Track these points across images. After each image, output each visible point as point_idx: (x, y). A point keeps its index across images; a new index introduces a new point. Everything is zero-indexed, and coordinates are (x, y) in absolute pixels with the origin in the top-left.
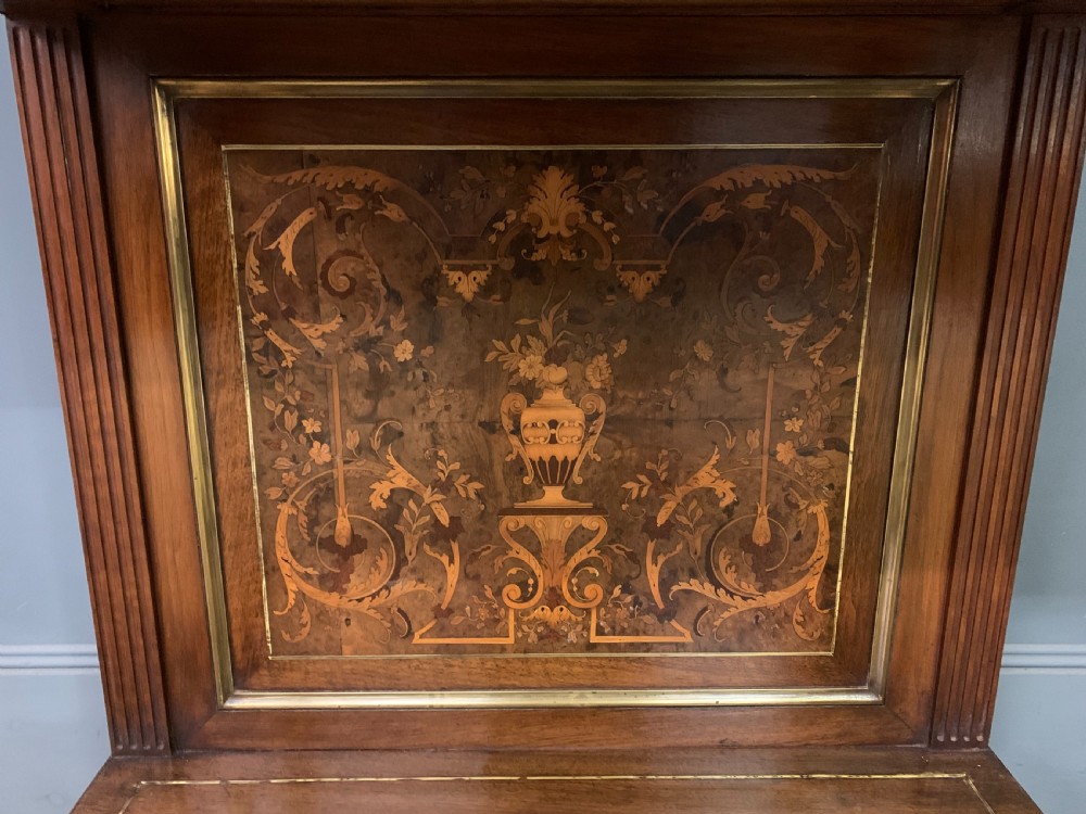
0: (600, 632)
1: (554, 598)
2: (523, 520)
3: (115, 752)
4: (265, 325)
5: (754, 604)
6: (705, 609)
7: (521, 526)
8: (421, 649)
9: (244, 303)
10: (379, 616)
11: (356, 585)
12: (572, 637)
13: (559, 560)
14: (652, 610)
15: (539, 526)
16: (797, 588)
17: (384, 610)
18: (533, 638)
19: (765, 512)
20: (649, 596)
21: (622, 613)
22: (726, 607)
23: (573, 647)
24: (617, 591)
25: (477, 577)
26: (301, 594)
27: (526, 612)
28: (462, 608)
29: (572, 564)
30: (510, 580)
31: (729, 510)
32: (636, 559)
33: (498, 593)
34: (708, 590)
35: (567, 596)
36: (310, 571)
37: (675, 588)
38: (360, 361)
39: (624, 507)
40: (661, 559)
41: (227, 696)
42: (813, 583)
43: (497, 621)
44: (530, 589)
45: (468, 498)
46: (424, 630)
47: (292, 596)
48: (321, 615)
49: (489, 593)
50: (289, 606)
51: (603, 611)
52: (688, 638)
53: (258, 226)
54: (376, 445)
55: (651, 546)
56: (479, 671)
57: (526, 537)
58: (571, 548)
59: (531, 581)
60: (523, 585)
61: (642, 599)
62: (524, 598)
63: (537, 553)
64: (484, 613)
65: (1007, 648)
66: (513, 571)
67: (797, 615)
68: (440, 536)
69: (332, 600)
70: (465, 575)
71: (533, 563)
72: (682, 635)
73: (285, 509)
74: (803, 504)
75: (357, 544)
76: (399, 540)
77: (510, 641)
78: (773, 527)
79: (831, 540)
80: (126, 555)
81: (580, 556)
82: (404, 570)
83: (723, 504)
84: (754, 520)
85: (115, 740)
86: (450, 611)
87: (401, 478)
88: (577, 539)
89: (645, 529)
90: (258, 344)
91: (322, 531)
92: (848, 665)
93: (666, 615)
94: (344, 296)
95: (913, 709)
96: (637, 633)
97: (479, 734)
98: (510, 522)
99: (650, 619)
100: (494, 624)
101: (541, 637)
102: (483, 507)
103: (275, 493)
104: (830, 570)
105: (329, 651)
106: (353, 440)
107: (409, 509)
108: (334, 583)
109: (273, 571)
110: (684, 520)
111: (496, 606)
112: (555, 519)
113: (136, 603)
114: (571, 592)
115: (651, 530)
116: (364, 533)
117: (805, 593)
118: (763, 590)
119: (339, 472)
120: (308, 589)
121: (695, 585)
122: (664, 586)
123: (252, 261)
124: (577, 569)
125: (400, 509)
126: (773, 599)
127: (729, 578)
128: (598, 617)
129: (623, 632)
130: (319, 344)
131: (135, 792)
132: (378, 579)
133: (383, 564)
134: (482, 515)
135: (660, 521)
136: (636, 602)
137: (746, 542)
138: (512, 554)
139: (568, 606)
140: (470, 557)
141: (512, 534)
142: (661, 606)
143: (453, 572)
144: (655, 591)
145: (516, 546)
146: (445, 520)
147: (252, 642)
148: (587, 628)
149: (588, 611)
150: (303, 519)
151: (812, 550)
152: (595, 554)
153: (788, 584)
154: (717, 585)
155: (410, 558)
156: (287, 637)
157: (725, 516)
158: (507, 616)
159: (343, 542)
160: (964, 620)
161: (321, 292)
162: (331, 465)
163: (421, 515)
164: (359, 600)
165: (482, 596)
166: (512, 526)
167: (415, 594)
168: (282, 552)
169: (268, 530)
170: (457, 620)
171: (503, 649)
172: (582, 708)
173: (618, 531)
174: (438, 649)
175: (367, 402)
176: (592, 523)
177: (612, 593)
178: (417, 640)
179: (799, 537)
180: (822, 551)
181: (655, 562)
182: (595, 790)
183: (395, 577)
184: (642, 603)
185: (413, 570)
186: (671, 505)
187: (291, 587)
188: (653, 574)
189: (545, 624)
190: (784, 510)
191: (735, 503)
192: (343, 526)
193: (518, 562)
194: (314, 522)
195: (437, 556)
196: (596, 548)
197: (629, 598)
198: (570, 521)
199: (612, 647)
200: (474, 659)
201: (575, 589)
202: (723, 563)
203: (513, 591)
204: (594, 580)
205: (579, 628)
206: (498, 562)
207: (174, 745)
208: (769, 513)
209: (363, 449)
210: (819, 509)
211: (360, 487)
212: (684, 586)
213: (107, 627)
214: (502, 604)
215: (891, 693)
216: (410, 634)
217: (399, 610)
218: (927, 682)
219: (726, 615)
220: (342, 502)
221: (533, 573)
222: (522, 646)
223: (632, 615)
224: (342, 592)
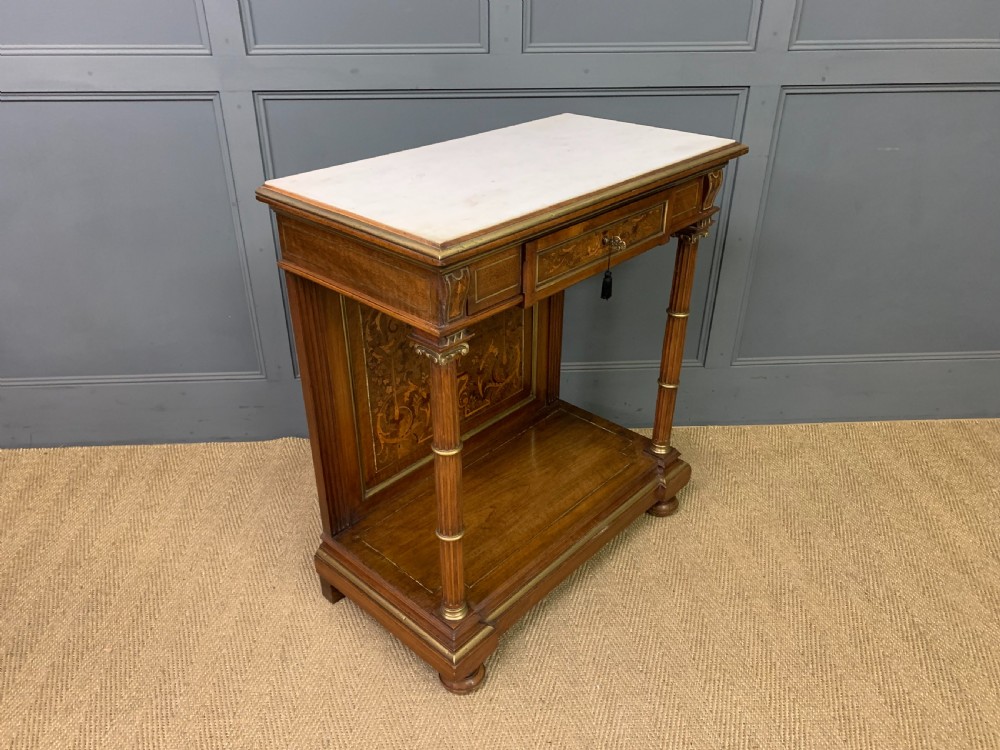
4: (372, 351)
5: (504, 383)
6: (493, 391)
8: (421, 445)
9: (365, 347)
10: (408, 439)
11: (401, 431)
17: (410, 436)
19: (505, 354)
21: (473, 403)
22: (498, 387)
24: (471, 397)
26: (385, 444)
31: (497, 357)
35: (459, 405)
36: (387, 433)
37: (486, 388)
38: (400, 352)
39: (472, 368)
40: (482, 381)
42: (517, 370)
46: (422, 437)
47: (382, 446)
48: (391, 448)
51: (468, 406)
53: (369, 318)
54: (405, 379)
55: (479, 378)
68: (425, 402)
69: (395, 440)
72: (488, 402)
73: (379, 415)
75: (401, 416)
76: (413, 409)
81: (462, 390)
82: (415, 419)
84: (503, 357)
86: (428, 427)
87: (412, 388)
90: (370, 359)
91: (391, 418)
92: (526, 392)
94: (395, 332)
96: (477, 408)
103: (376, 411)
106: (398, 380)
107: (415, 397)
108: (395, 434)
109: (376, 439)
116: (404, 412)
119: (395, 395)
120: (387, 440)
121: (490, 385)
123: (368, 330)
124: (461, 395)
125: (412, 398)
128: (467, 408)
129: (474, 409)
130: (388, 352)
132: (408, 426)
133: (409, 420)
146: (425, 396)
149: (464, 407)
150: (385, 416)
152: (465, 387)
154: (495, 382)
155: (416, 414)
156: (381, 462)
157: (496, 359)
159: (397, 418)
161: (389, 333)
162: (392, 393)
163: (419, 398)
164: (402, 437)
167: (419, 426)
168: (379, 431)
169: (375, 424)
173: (471, 377)
174: (425, 442)
175: (402, 366)
178: (419, 442)
183: (413, 423)
185: (418, 418)
186: (483, 362)
187: (382, 442)
192: (397, 412)
194: (388, 415)
195: (423, 409)
199: (471, 416)
202: (496, 374)
205: (462, 414)
209: (402, 382)
211: (401, 396)
212: (488, 386)
216: (417, 441)
217: (414, 434)
220: (396, 402)
223: (476, 402)
224: (397, 436)
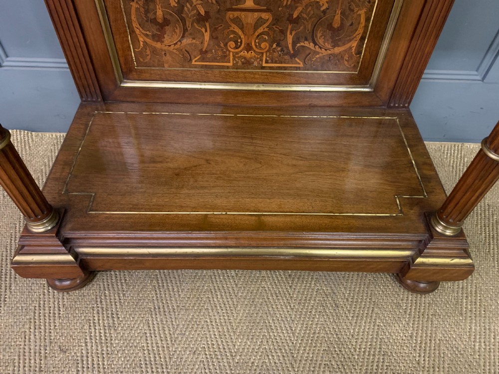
0: (267, 62)
1: (249, 48)
2: (236, 14)
3: (82, 101)
5: (329, 52)
6: (310, 54)
7: (235, 16)
8: (196, 66)
10: (178, 53)
11: (167, 39)
12: (256, 64)
13: (251, 31)
14: (288, 53)
15: (243, 17)
16: (347, 46)
17: (180, 50)
18: (240, 63)
19: (339, 13)
20: (287, 48)
21: (276, 54)
22: (318, 53)
23: (256, 68)
24: (274, 46)
25: (217, 38)
26: (145, 42)
27: (237, 53)
28: (211, 50)
29: (257, 34)
30: (231, 40)
31: (324, 12)
32: (283, 32)
33: (226, 45)
34: (312, 46)
35: (254, 47)
36: (148, 33)
37: (298, 45)
39: (280, 9)
40: (294, 33)
41: (121, 82)
42: (354, 44)
43: (226, 56)
44: (239, 44)
45: (212, 3)
46: (196, 59)
47: (141, 43)
48: (154, 51)
49: (222, 45)
50: (141, 47)
51: (268, 54)
52: (301, 65)
55: (290, 27)
56: (218, 75)
57: (237, 21)
58: (256, 27)
59: (239, 41)
60: (236, 42)
61: (284, 49)
62: (236, 48)
63: (242, 29)
64: (220, 53)
65: (426, 71)
66: (232, 36)
67: (346, 57)
68: (202, 19)
69: (158, 45)
70: (212, 37)
71: (240, 33)
72: (299, 64)
73: (134, 5)
74: (356, 9)
75: (166, 22)
76: (183, 20)
77: (231, 64)
78: (342, 20)
79: (365, 26)
80: (70, 23)
81: (260, 30)
82: (187, 34)
83: (322, 9)
84: (334, 16)
85: (82, 97)
86: (206, 52)
88: (259, 23)
89: (288, 19)
91: (151, 16)
92: (362, 78)
93: (293, 56)
95: (384, 94)
96: (281, 63)
97: (219, 99)
98: (231, 15)
99: (286, 57)
100: (225, 58)
101: (243, 63)
102: (219, 7)
104: (363, 39)
105: (159, 66)
107: (187, 7)
108: (159, 38)
109: (132, 32)
110: (305, 16)
111: (225, 50)
112: (250, 14)
113: (78, 44)
114: (256, 45)
115: (291, 20)
116: (168, 17)
117: (351, 48)
118: (334, 47)
120: (148, 40)
121: (306, 44)
122: (294, 44)
124: (258, 36)
125: (183, 7)
126: (337, 50)
127: (321, 41)
128: (266, 56)
129: (276, 62)
131: (93, 115)
132: (176, 38)
133: (178, 31)
134: (219, 11)
135: (295, 16)
136: (282, 50)
137: (330, 27)
138: (232, 29)
139: (254, 51)
140: (214, 30)
141: (231, 20)
142: (292, 52)
143: (207, 36)
144: (290, 46)
145: (233, 25)
146: (202, 12)
147: (128, 61)
148: (262, 60)
149: (262, 53)
150: (142, 10)
151: (356, 30)
152: (266, 30)
153: (344, 44)
154: (315, 44)
155: (189, 29)
156: (141, 60)
157: (322, 14)
158: (229, 55)
159: (160, 21)
160: (411, 60)
163: (192, 10)
164: (169, 46)
165: (219, 46)
166: (231, 16)
167: (192, 44)
168: (135, 25)
169: (129, 15)
170: (209, 55)
171: (228, 67)
172: (258, 91)
173: (277, 20)
174: (202, 66)
176: (265, 16)
177: (272, 46)
178: (193, 63)
179: (352, 24)
180: (360, 31)
181: (291, 34)
182: (262, 120)
183: (183, 37)
184: (284, 50)
185: (190, 34)
186: (300, 9)
187: (141, 39)
188: (290, 39)
189: (245, 58)
190: (348, 12)
191: (327, 9)
192: (160, 13)
193: (234, 32)
194: (147, 11)
195: (200, 28)
196: (267, 27)
197: (279, 49)
198: (256, 15)
199: (271, 68)
200: (217, 71)
201: (257, 44)
202: (319, 35)
203: (232, 44)
204: (265, 41)
205: (258, 60)
206: (226, 32)
207: (104, 99)
208: (341, 13)
210: (362, 12)
212: (302, 44)
213: (68, 53)
214: (227, 50)
215: (376, 89)
216: (191, 60)
217: (186, 51)
218: (392, 84)
219: (318, 56)
220: (158, 3)
221: (240, 37)
222: (235, 66)
223: (280, 55)
224: (162, 42)
